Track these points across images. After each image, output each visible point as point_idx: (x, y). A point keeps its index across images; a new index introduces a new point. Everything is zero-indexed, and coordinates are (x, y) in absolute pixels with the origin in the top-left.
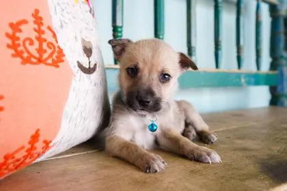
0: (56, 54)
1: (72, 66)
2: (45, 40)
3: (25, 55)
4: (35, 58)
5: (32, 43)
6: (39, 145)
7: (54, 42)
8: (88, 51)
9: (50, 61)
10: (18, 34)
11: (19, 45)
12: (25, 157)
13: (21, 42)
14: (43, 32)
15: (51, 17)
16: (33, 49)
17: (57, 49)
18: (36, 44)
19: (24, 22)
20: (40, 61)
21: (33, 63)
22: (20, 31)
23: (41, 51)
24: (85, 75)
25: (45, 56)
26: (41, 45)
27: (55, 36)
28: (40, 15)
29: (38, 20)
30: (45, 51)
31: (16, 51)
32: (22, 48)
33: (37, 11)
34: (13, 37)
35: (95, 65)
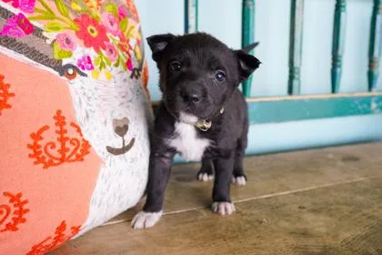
0: (81, 147)
1: (100, 154)
2: (67, 139)
3: (47, 159)
4: (56, 159)
5: (53, 146)
7: (78, 137)
8: (121, 130)
9: (74, 157)
10: (39, 143)
11: (40, 152)
12: (55, 243)
13: (42, 149)
14: (66, 132)
15: (75, 112)
16: (55, 153)
17: (81, 143)
18: (58, 146)
19: (46, 128)
20: (62, 160)
21: (55, 165)
22: (41, 138)
23: (63, 150)
24: (117, 157)
25: (67, 154)
26: (63, 145)
27: (79, 130)
28: (62, 115)
29: (60, 119)
30: (68, 150)
31: (38, 158)
32: (44, 154)
33: (59, 112)
34: (35, 147)
35: (133, 140)
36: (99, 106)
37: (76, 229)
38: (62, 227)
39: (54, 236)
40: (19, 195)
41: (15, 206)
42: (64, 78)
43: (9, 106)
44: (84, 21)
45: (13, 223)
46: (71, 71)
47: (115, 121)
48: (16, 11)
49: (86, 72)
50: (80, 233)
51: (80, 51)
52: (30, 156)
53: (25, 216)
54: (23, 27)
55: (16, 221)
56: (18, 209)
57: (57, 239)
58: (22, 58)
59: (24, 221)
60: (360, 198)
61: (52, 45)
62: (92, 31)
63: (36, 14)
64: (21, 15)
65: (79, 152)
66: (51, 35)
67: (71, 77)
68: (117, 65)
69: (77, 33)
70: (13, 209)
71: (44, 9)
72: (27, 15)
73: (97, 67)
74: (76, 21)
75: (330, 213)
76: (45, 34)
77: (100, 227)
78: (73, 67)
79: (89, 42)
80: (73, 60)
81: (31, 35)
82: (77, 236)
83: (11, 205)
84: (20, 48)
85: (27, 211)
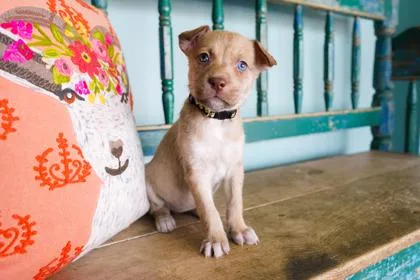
0: (82, 169)
1: (99, 175)
2: (70, 160)
3: (52, 181)
4: (62, 180)
5: (58, 168)
6: (71, 253)
7: (80, 159)
8: (117, 152)
9: (76, 178)
10: (44, 165)
11: (46, 174)
12: (60, 265)
13: (48, 171)
14: (68, 153)
15: (75, 135)
16: (59, 174)
17: (83, 164)
18: (62, 167)
19: (50, 150)
20: (66, 182)
21: (60, 186)
22: (46, 160)
23: (67, 172)
24: (114, 178)
25: (71, 176)
26: (66, 167)
27: (80, 152)
28: (64, 137)
29: (62, 142)
30: (71, 171)
31: (43, 179)
32: (49, 176)
33: (61, 135)
34: (40, 169)
35: (127, 161)
36: (96, 129)
37: (79, 250)
38: (67, 248)
39: (60, 257)
40: (28, 217)
41: (23, 228)
42: (63, 102)
43: (14, 130)
44: (77, 47)
45: (21, 245)
46: (70, 96)
47: (111, 143)
48: (16, 38)
49: (83, 96)
50: (82, 254)
51: (76, 77)
52: (37, 178)
53: (32, 238)
54: (23, 53)
55: (24, 243)
56: (25, 231)
57: (63, 260)
58: (25, 83)
59: (32, 243)
60: (330, 203)
61: (51, 70)
62: (86, 58)
63: (34, 41)
64: (21, 42)
65: (81, 173)
66: (50, 61)
67: (70, 101)
68: (109, 90)
69: (72, 59)
70: (22, 231)
71: (40, 35)
72: (26, 42)
73: (92, 91)
74: (71, 47)
75: (305, 217)
76: (44, 60)
77: (95, 249)
78: (72, 92)
79: (83, 68)
80: (71, 84)
81: (31, 60)
82: (78, 257)
83: (19, 228)
84: (22, 73)
85: (34, 233)
